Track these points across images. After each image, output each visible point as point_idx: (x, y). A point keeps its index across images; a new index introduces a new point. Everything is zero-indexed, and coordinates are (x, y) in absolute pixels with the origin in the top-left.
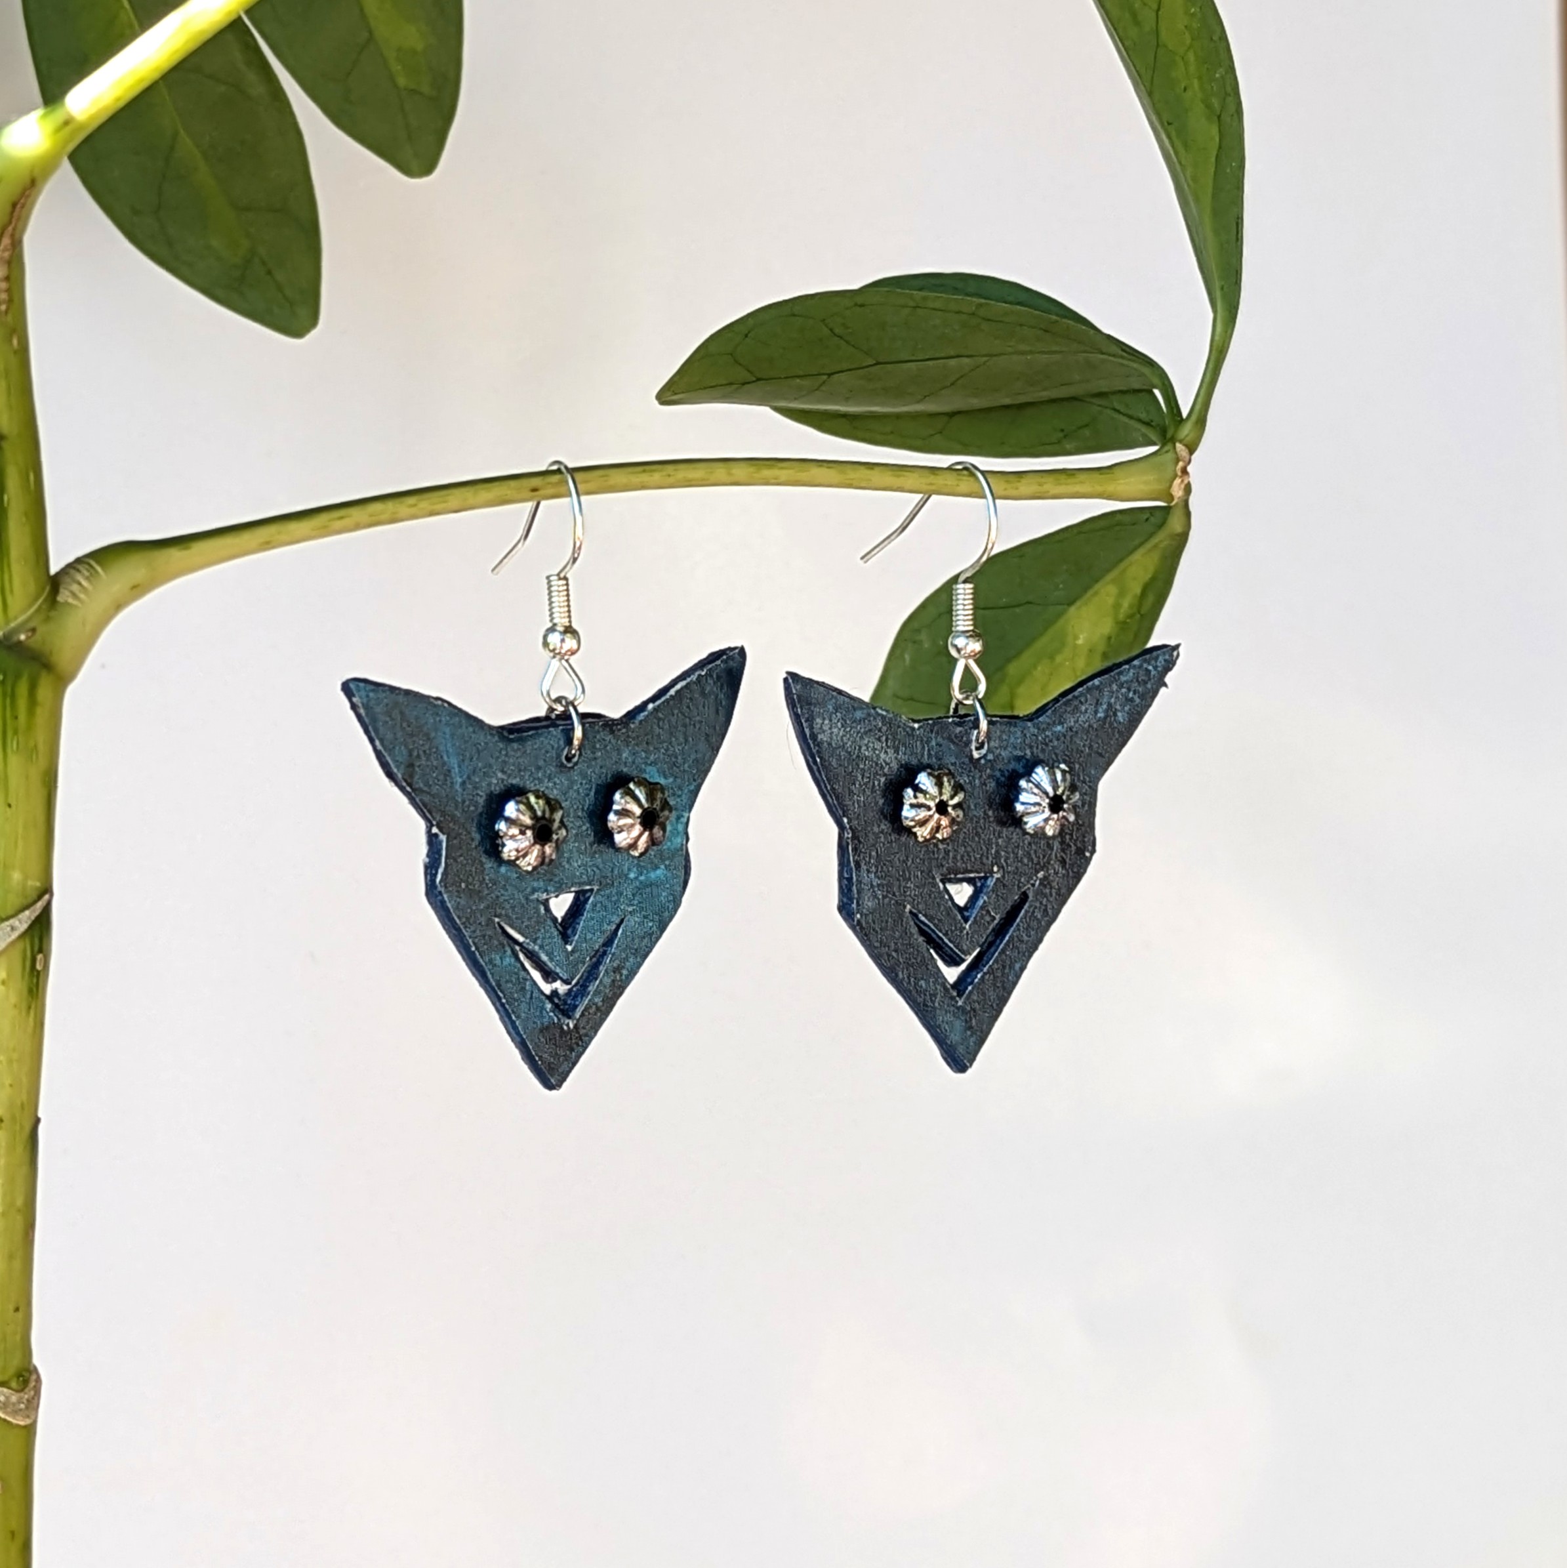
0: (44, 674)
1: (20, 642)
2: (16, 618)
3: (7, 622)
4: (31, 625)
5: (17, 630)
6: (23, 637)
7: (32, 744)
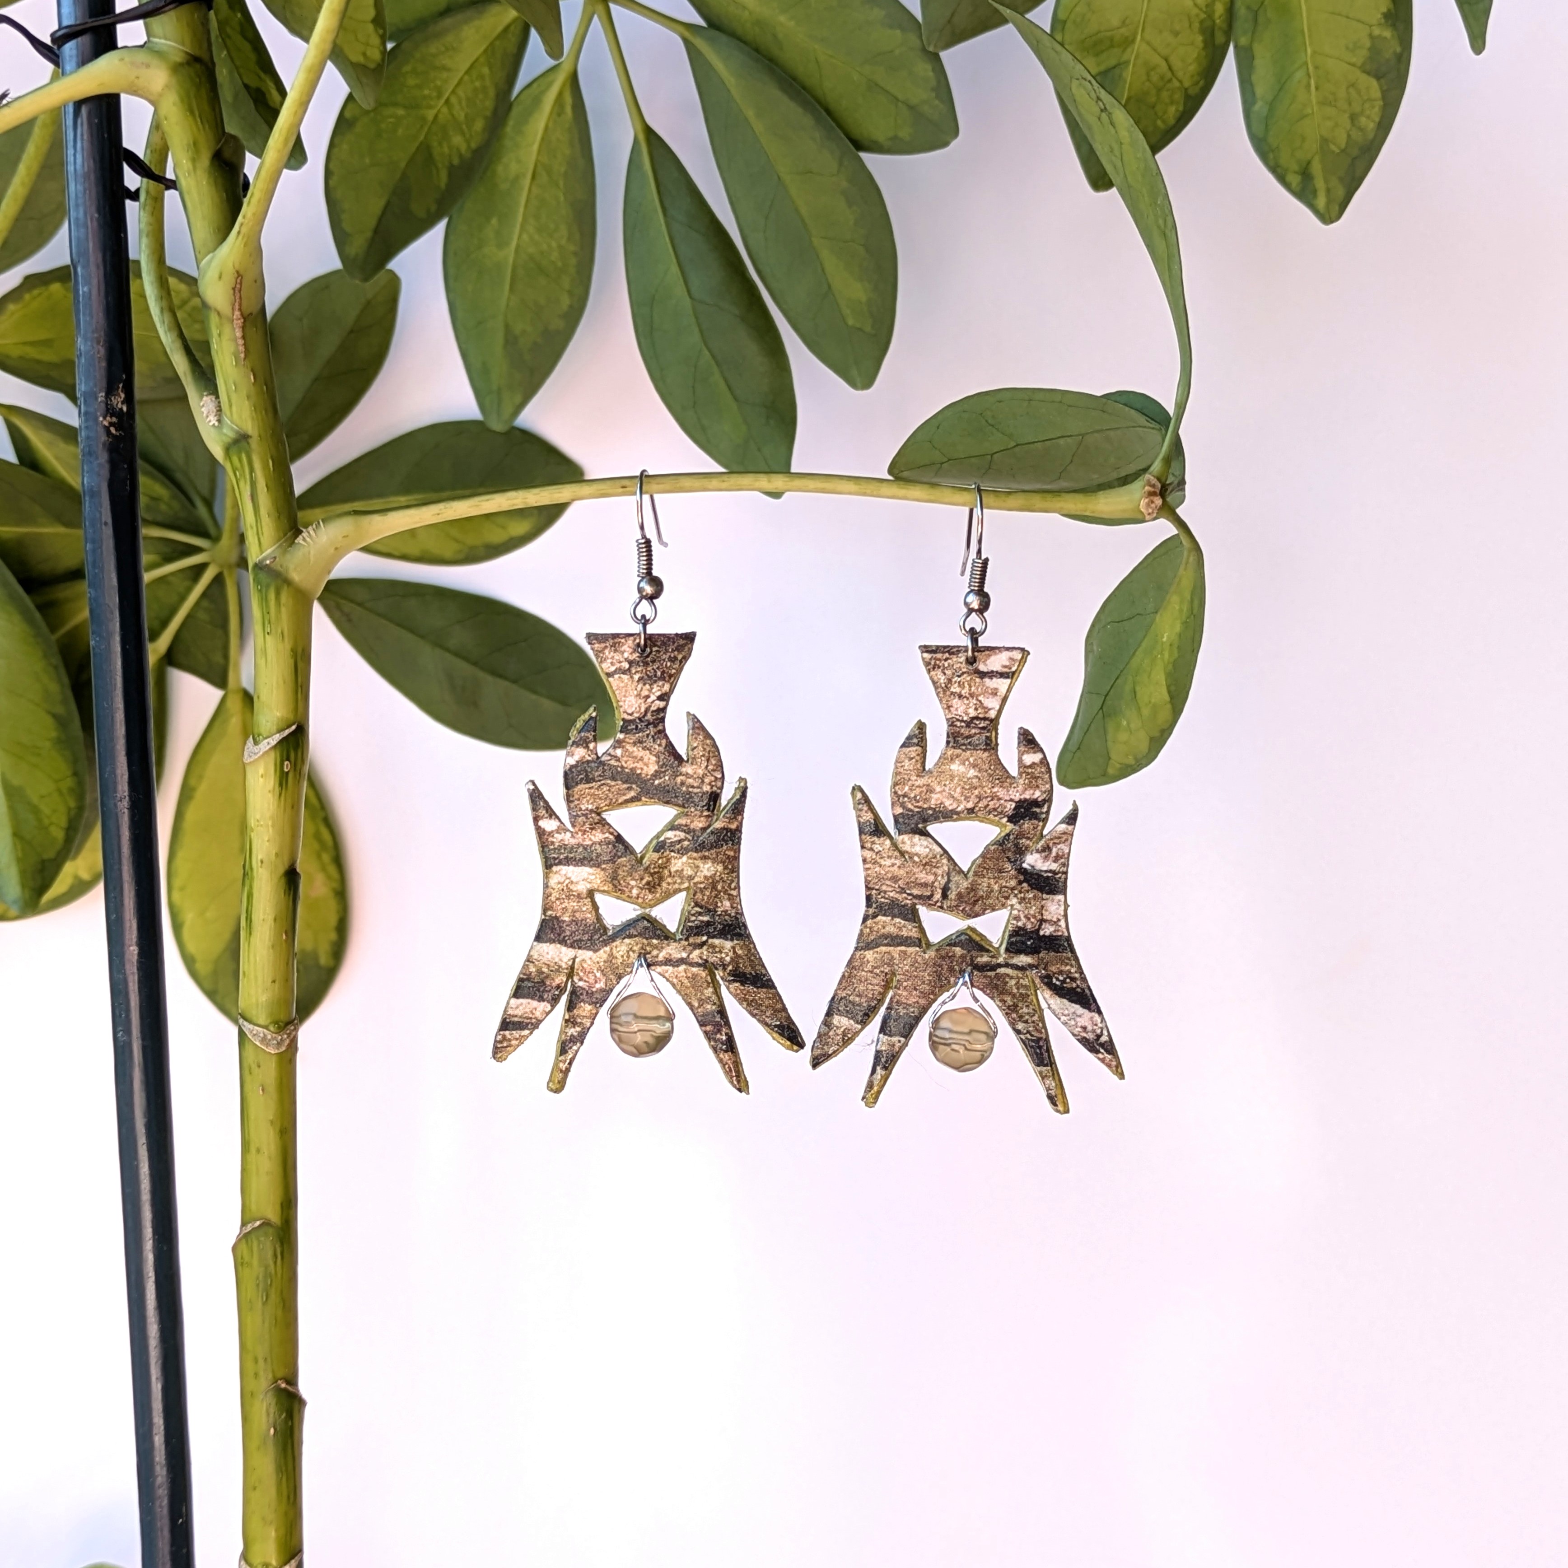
0: (285, 587)
1: (267, 565)
2: (266, 550)
3: (262, 552)
4: (273, 556)
5: (265, 559)
6: (268, 562)
7: (280, 631)
